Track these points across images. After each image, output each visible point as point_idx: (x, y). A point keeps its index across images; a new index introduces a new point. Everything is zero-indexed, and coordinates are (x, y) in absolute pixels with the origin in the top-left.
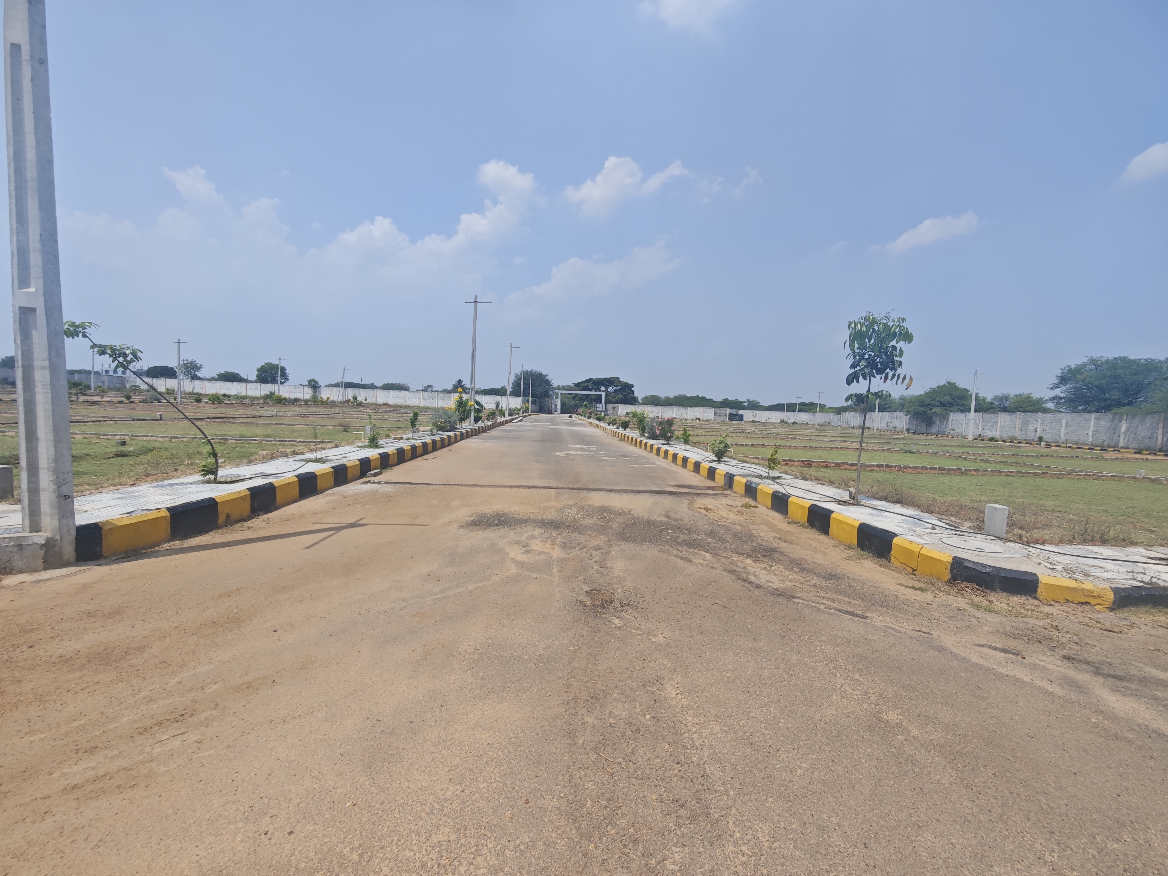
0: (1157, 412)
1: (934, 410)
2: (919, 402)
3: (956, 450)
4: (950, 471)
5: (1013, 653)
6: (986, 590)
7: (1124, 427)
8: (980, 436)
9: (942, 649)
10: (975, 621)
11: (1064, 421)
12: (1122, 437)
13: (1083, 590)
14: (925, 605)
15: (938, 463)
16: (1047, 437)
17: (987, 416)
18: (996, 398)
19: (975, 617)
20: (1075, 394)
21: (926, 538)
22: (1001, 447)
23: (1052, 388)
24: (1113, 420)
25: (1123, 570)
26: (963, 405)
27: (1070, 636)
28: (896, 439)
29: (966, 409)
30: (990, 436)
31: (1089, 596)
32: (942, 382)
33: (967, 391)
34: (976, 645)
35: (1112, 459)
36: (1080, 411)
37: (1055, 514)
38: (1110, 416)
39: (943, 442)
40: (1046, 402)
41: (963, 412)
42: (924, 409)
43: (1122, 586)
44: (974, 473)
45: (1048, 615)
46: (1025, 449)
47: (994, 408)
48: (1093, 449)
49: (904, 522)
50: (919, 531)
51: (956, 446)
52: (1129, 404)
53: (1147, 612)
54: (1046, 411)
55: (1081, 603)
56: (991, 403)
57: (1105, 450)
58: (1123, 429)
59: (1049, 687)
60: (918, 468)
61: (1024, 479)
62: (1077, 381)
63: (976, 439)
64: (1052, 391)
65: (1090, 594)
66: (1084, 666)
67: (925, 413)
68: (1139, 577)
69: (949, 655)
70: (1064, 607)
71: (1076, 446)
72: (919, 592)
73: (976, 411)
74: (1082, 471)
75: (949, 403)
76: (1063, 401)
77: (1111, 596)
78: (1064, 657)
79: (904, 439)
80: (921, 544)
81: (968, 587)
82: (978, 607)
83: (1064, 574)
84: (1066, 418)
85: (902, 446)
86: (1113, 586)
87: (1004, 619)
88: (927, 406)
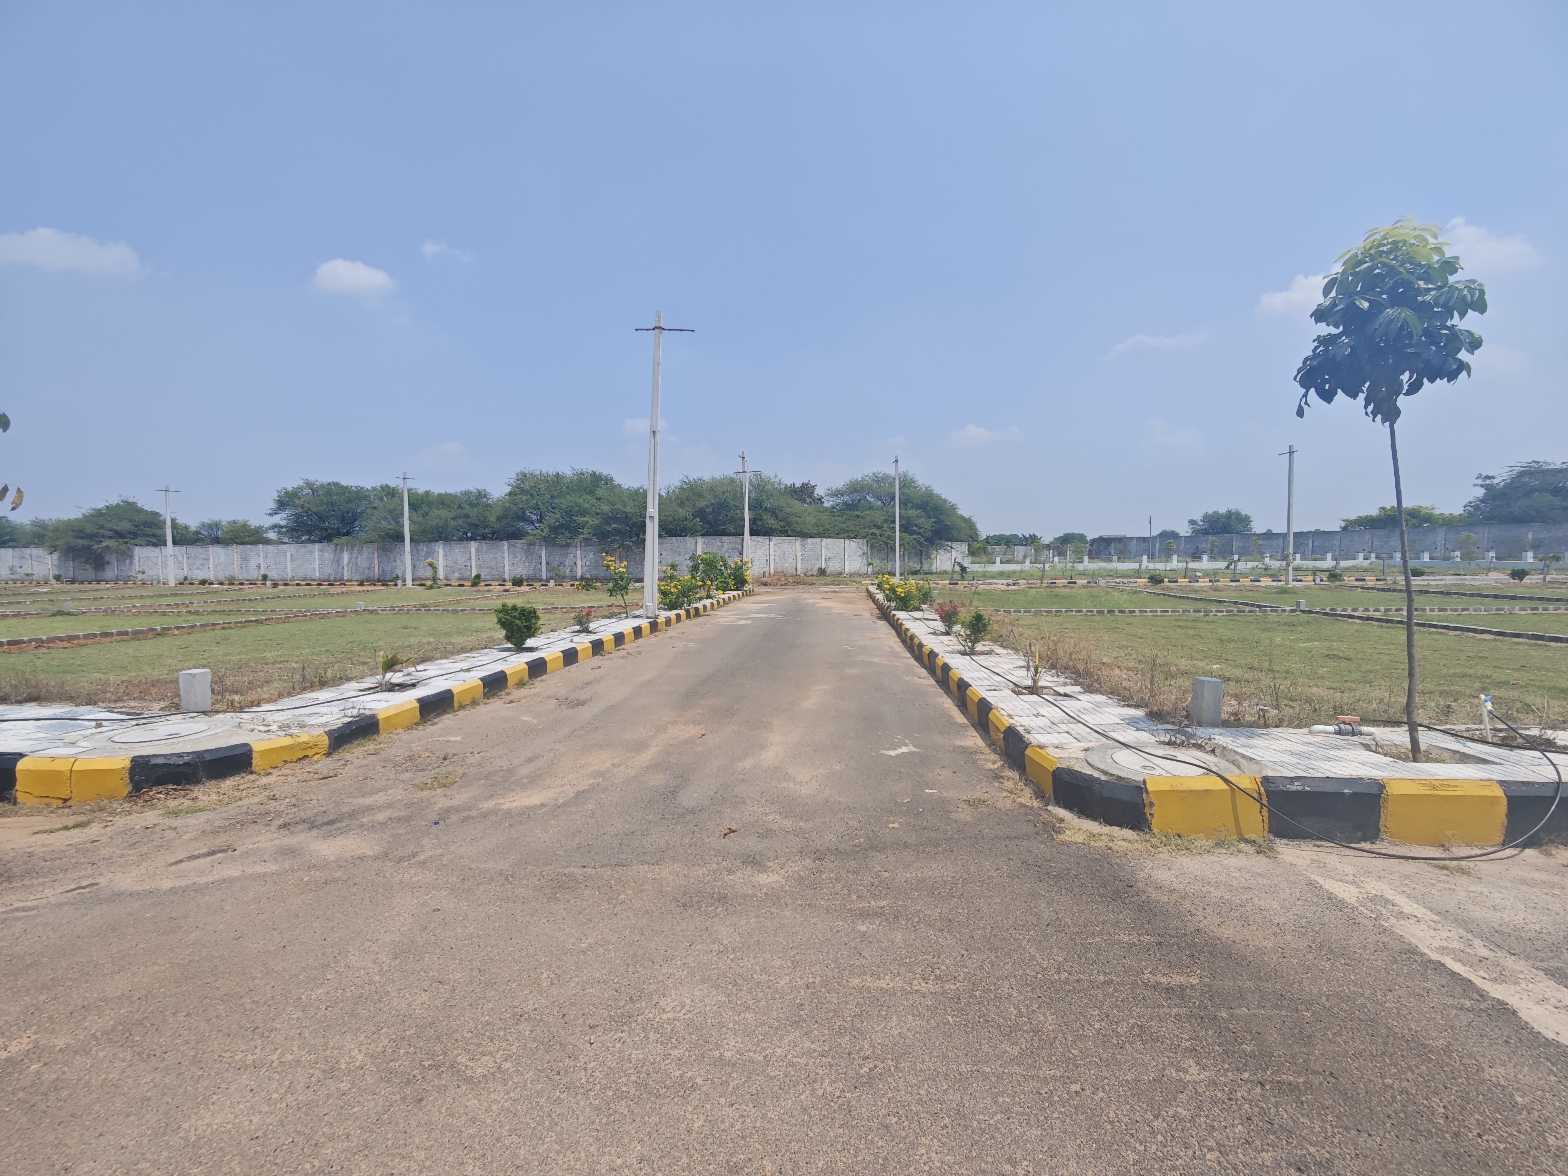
0: (371, 542)
1: (104, 544)
2: (73, 531)
3: (148, 602)
4: (138, 635)
5: (220, 852)
6: (188, 787)
7: (346, 557)
8: (186, 578)
9: (117, 897)
10: (170, 834)
11: (288, 554)
12: (346, 569)
13: (299, 744)
14: (88, 845)
15: (114, 625)
16: (273, 574)
17: (193, 550)
18: (204, 526)
19: (171, 828)
20: (296, 522)
21: (84, 744)
22: (217, 592)
23: (270, 514)
24: (335, 551)
25: (336, 710)
26: (154, 536)
27: (288, 800)
28: (34, 594)
29: (159, 542)
30: (200, 578)
31: (306, 749)
32: (114, 501)
33: (158, 514)
34: (170, 865)
35: (338, 593)
36: (303, 542)
37: (277, 666)
38: (332, 546)
39: (128, 592)
40: (267, 530)
41: (155, 545)
42: (86, 543)
43: (335, 727)
44: (176, 632)
45: (265, 787)
46: (247, 591)
47: (202, 539)
48: (321, 585)
49: (40, 729)
50: (70, 737)
51: (149, 597)
52: (348, 533)
53: (358, 744)
54: (267, 542)
55: (300, 760)
56: (197, 533)
57: (332, 585)
58: (346, 561)
59: (261, 869)
60: (77, 637)
61: (245, 629)
62: (296, 507)
63: (181, 584)
64: (270, 518)
65: (307, 746)
66: (302, 826)
67: (89, 548)
68: (349, 713)
69: (128, 899)
70: (284, 771)
71: (304, 583)
72: (77, 830)
73: (175, 543)
74: (308, 611)
75: (130, 533)
76: (284, 530)
77: (326, 741)
78: (280, 827)
79: (51, 593)
80: (72, 756)
81: (160, 793)
82: (176, 813)
83: (279, 733)
84: (290, 550)
85: (48, 606)
86: (327, 729)
87: (212, 815)
88: (91, 537)
